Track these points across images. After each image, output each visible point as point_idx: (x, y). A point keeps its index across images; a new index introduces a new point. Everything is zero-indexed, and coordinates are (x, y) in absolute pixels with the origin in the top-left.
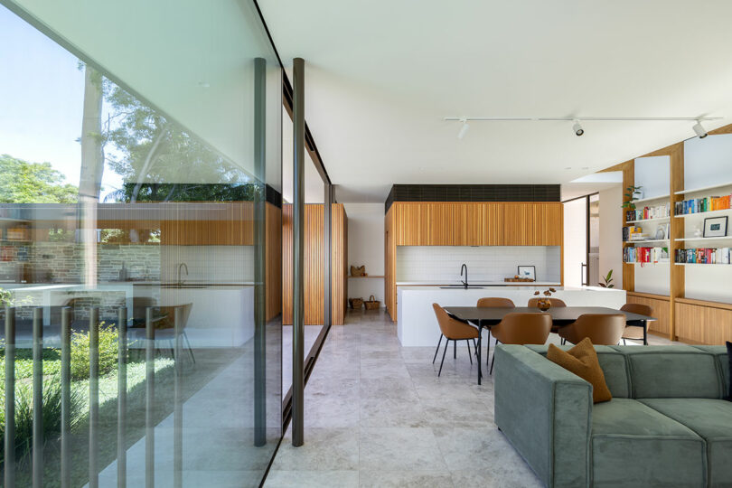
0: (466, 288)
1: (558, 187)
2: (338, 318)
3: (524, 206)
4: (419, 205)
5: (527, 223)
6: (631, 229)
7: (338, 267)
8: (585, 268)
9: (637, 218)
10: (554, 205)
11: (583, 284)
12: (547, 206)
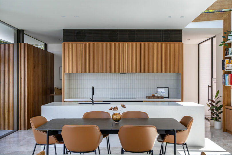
0: (93, 104)
1: (180, 32)
2: (24, 125)
3: (155, 45)
4: (81, 44)
5: (158, 57)
6: (227, 61)
7: (24, 88)
8: (210, 88)
9: (230, 54)
10: (177, 44)
11: (209, 100)
12: (172, 45)
